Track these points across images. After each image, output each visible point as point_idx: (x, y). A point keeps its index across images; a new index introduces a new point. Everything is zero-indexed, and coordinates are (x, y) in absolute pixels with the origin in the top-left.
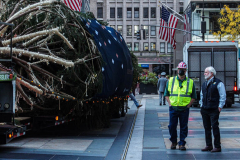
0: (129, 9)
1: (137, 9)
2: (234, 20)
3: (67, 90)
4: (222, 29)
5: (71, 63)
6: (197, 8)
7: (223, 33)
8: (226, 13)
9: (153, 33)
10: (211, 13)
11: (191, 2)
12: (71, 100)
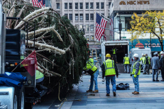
0: (77, 15)
1: (82, 15)
2: (140, 22)
3: (55, 69)
4: (133, 28)
5: (63, 51)
6: (118, 15)
7: (133, 30)
8: (135, 18)
9: (92, 30)
10: (126, 18)
11: (114, 11)
12: (58, 76)
